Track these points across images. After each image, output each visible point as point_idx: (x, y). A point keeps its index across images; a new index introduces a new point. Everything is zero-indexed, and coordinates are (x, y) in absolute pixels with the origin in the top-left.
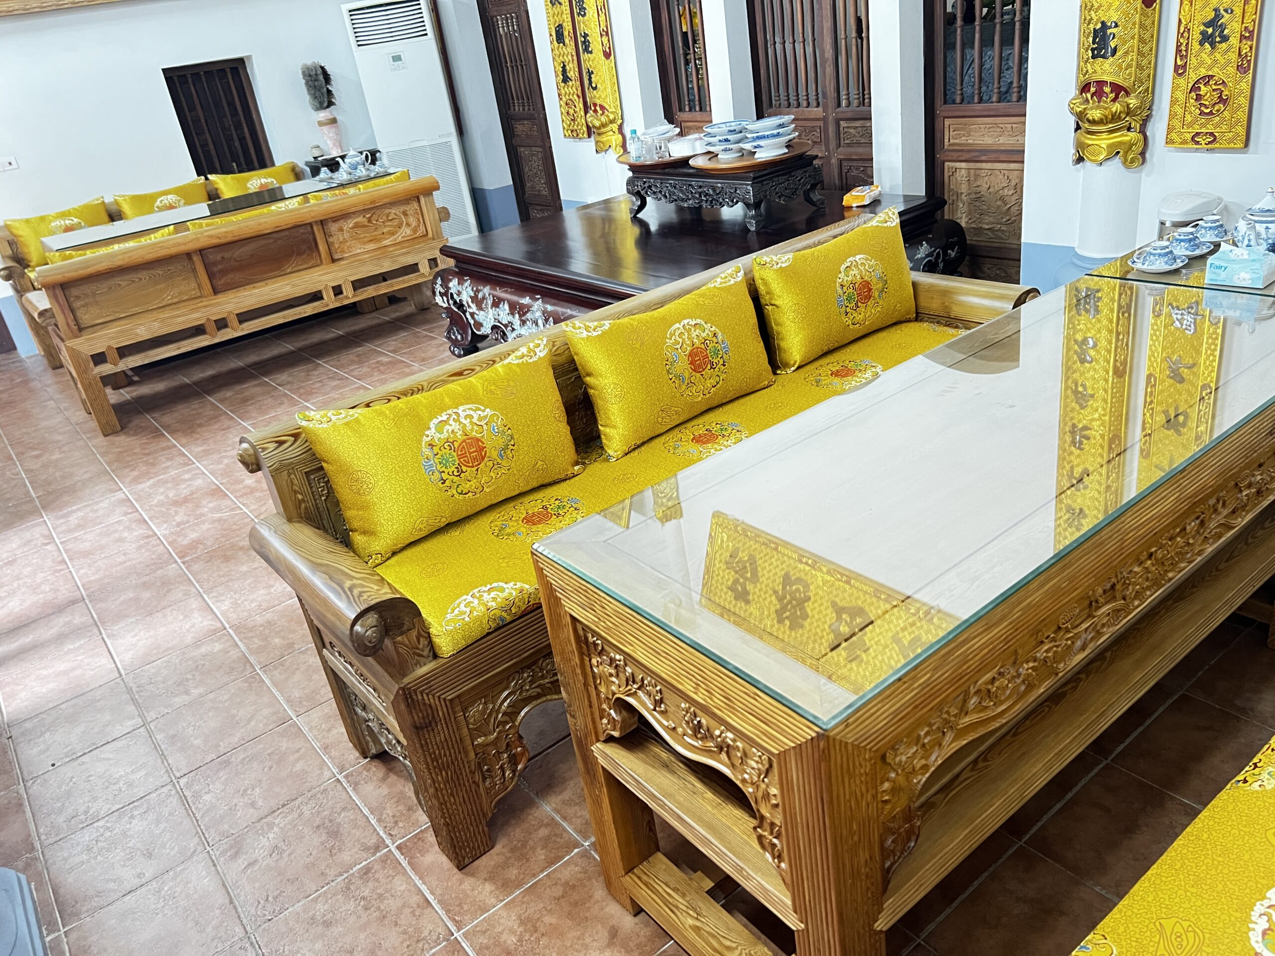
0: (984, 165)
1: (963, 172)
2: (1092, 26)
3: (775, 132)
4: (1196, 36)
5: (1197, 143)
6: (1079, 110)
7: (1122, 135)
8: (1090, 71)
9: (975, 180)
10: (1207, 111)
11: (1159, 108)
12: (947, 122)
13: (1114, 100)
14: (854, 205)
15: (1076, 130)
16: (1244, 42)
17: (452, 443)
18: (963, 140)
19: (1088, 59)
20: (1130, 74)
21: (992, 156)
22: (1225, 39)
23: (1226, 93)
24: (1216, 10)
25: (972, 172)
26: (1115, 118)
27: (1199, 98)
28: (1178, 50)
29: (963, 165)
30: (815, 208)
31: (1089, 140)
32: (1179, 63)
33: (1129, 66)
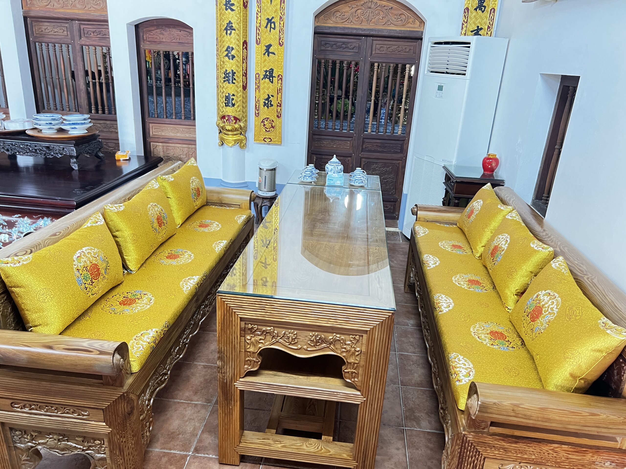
0: (171, 145)
1: (160, 147)
2: (224, 94)
3: (83, 122)
4: (262, 103)
5: (265, 141)
6: (222, 125)
7: (239, 136)
8: (225, 111)
9: (167, 151)
10: (268, 130)
11: (249, 127)
12: (151, 125)
13: (235, 123)
14: (121, 159)
15: (219, 133)
16: (278, 107)
17: (86, 267)
18: (159, 133)
19: (223, 106)
20: (240, 114)
21: (175, 141)
22: (272, 105)
23: (273, 124)
24: (268, 95)
25: (165, 147)
26: (236, 130)
27: (264, 125)
28: (256, 108)
29: (160, 144)
30: (100, 160)
31: (225, 137)
32: (257, 112)
33: (239, 111)
